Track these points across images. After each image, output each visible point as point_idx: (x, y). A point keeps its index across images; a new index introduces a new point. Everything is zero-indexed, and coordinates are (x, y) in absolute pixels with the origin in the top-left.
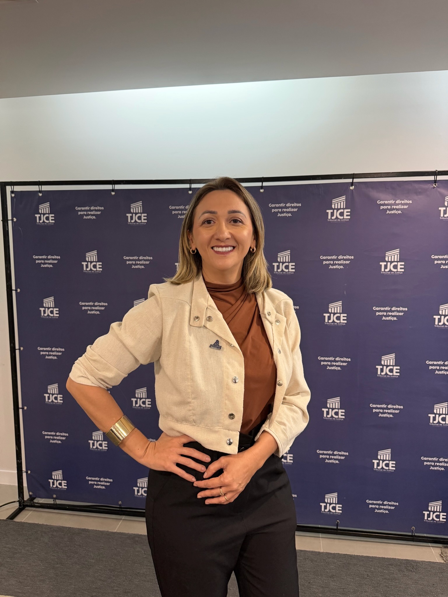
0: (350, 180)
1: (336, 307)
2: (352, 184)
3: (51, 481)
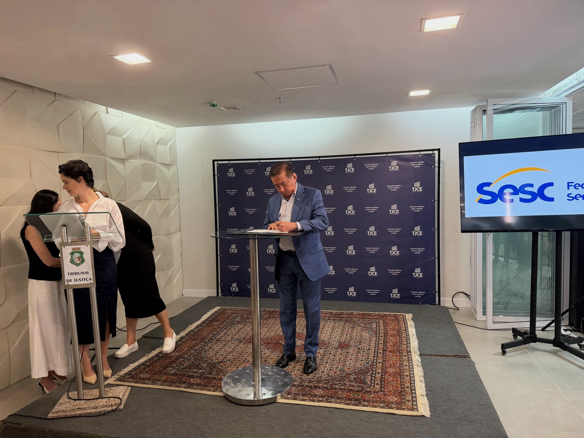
0: (354, 157)
1: (350, 208)
2: (354, 158)
3: (231, 288)
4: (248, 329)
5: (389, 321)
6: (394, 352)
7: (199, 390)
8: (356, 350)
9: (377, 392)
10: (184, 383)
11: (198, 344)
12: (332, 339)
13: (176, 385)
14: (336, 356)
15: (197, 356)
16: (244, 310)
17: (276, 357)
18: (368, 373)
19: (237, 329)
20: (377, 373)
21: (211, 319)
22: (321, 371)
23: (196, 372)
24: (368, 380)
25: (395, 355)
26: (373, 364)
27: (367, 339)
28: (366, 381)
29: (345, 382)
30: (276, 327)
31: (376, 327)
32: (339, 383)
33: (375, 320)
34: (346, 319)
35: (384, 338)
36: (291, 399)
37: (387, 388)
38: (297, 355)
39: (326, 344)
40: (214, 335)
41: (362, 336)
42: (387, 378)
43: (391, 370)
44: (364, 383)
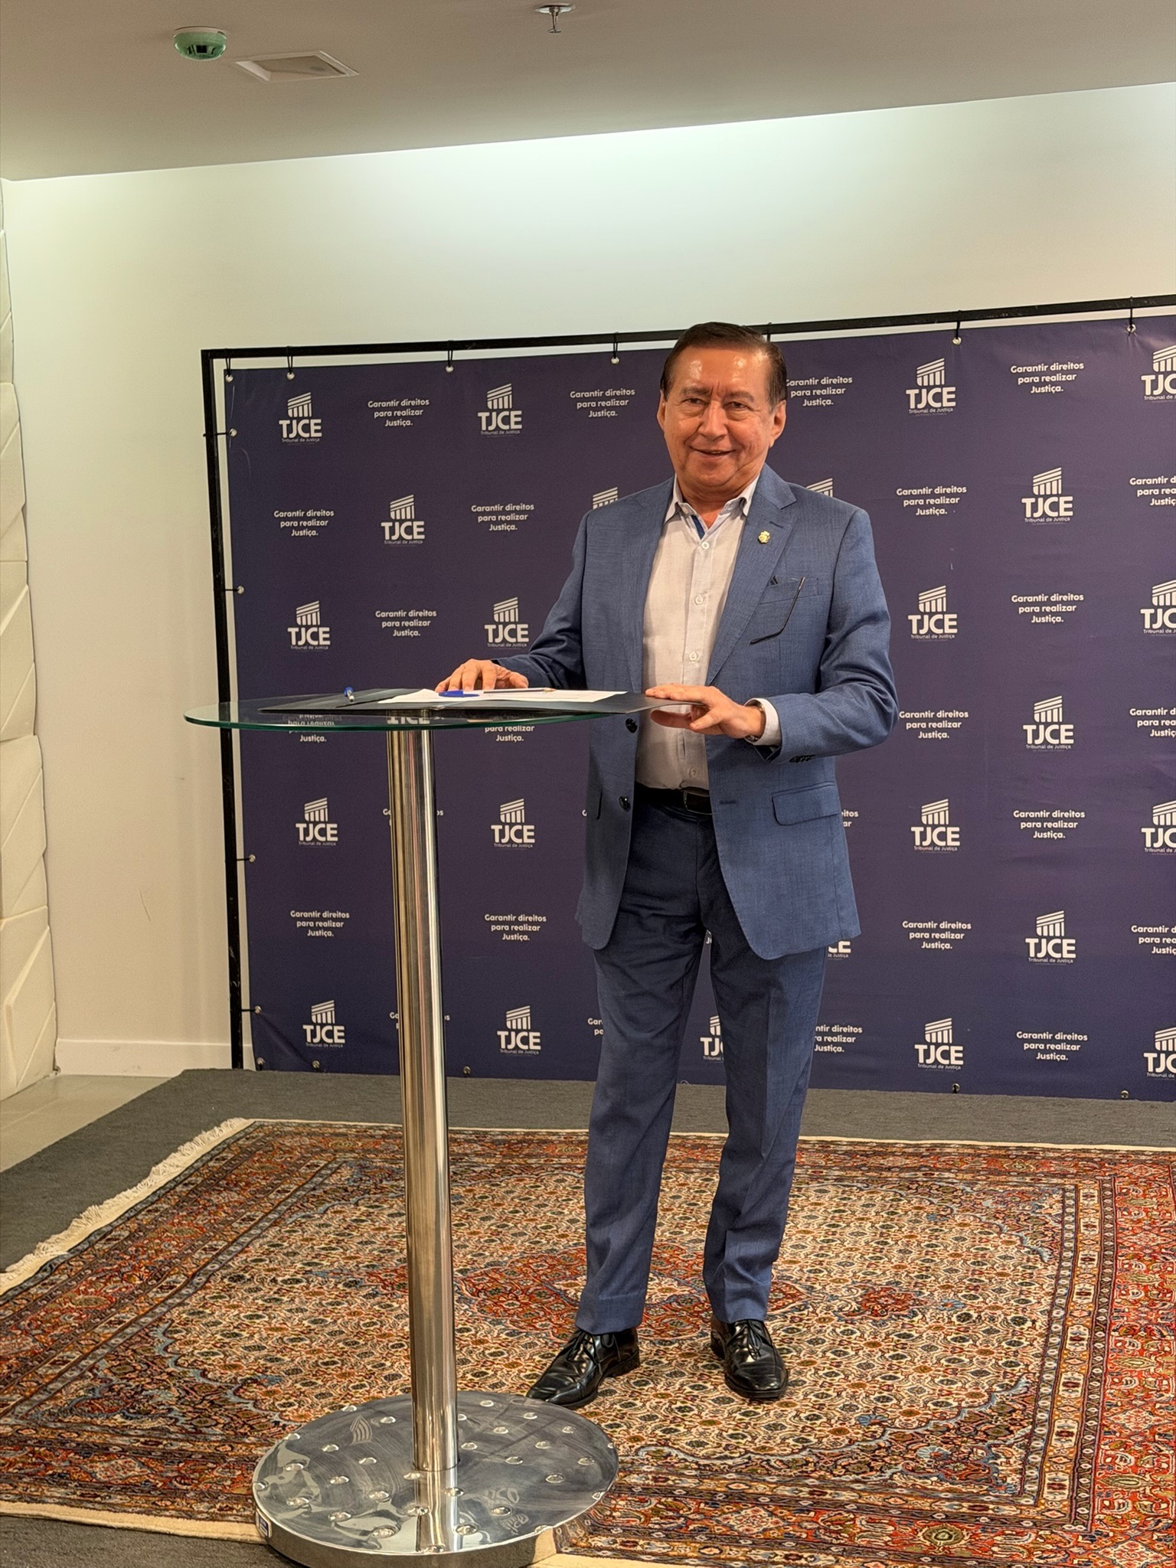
0: (953, 326)
1: (934, 599)
2: (957, 333)
3: (308, 1028)
4: (391, 1226)
5: (1131, 1187)
6: (1150, 1333)
7: (138, 1513)
8: (950, 1322)
9: (1050, 1524)
10: (61, 1480)
11: (132, 1296)
12: (830, 1272)
13: (20, 1489)
14: (845, 1353)
15: (129, 1352)
16: (372, 1136)
17: (537, 1358)
18: (1011, 1432)
19: (335, 1223)
20: (1059, 1434)
21: (200, 1180)
22: (765, 1421)
23: (120, 1431)
24: (1008, 1463)
25: (1152, 1349)
26: (1038, 1389)
27: (1008, 1271)
28: (998, 1471)
29: (887, 1477)
30: (536, 1213)
31: (1062, 1215)
32: (857, 1481)
33: (1055, 1181)
34: (902, 1175)
35: (1101, 1267)
36: (609, 1553)
37: (1107, 1503)
38: (644, 1347)
39: (793, 1296)
40: (218, 1254)
41: (983, 1256)
42: (1109, 1456)
43: (1129, 1420)
44: (988, 1481)
